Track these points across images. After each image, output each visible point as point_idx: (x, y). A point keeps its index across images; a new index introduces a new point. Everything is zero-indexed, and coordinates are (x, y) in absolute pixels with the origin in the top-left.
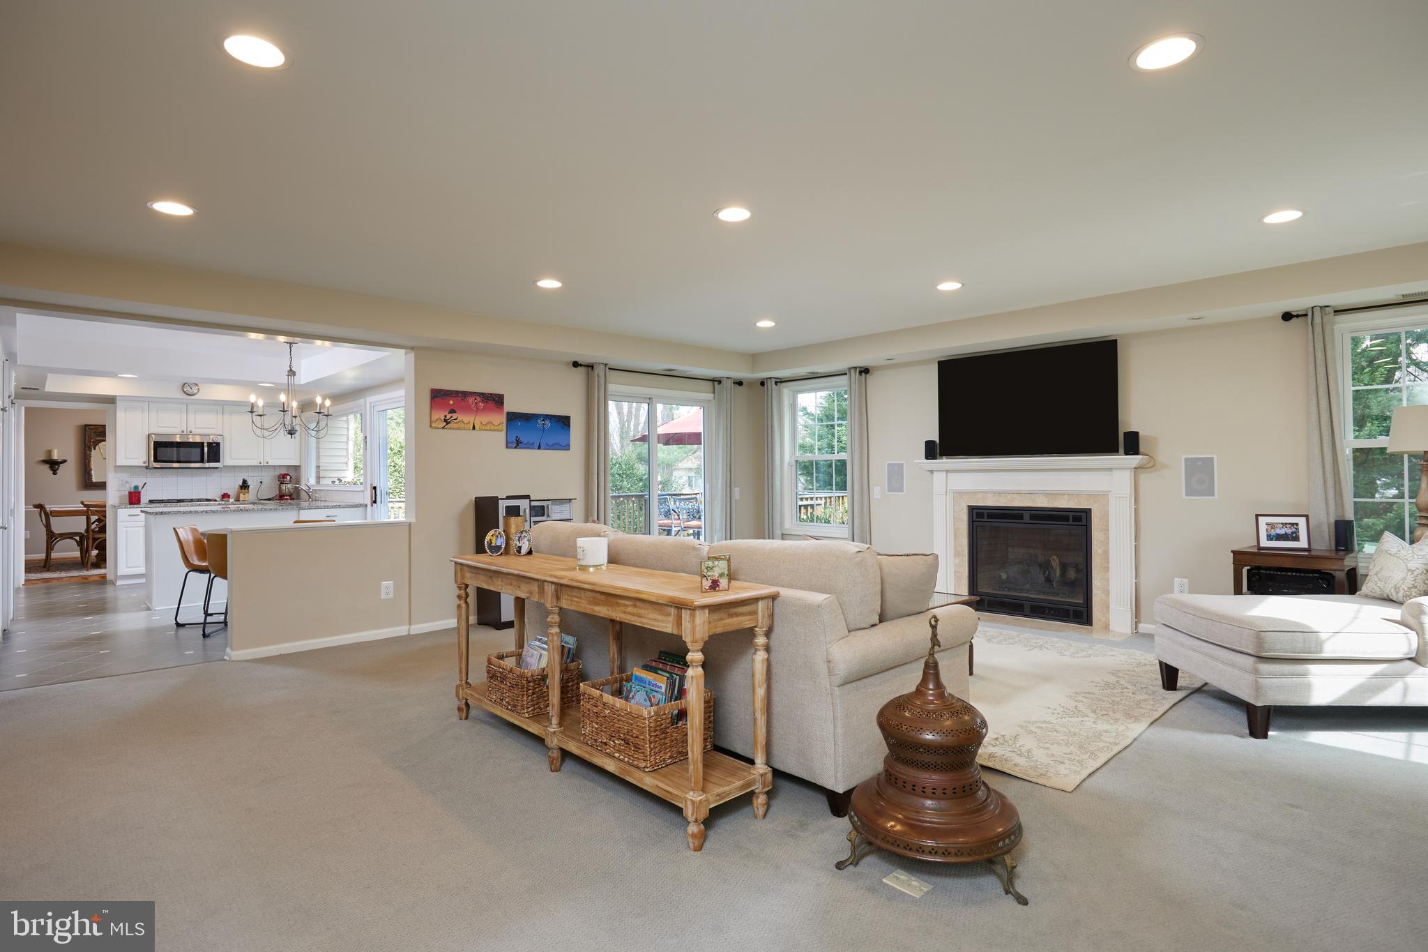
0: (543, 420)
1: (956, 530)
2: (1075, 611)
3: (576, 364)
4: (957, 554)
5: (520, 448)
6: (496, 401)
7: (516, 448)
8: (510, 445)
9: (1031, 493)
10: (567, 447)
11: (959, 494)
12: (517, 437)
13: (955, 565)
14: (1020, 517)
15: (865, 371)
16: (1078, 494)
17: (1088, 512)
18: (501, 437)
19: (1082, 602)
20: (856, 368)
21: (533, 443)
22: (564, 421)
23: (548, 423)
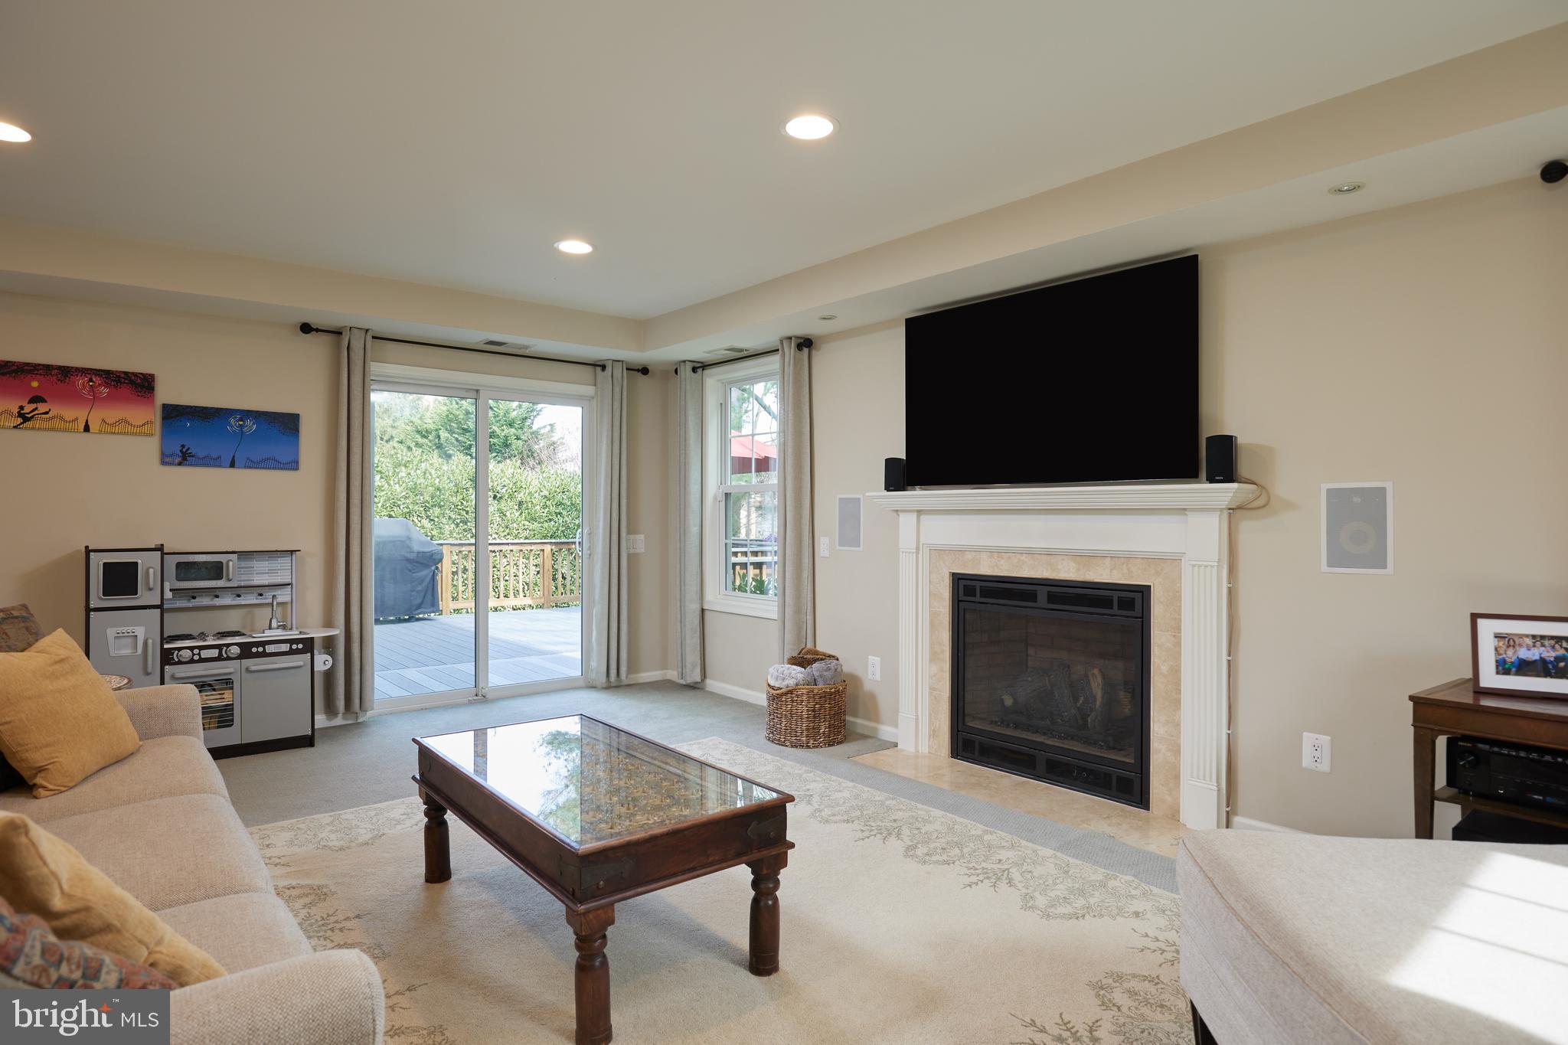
0: (241, 420)
1: (934, 615)
2: (1120, 779)
3: (306, 328)
4: (934, 657)
5: (191, 465)
6: (141, 385)
7: (180, 464)
8: (167, 460)
9: (1049, 553)
10: (293, 465)
11: (939, 552)
12: (183, 446)
13: (931, 677)
14: (1032, 597)
15: (805, 344)
16: (1128, 558)
17: (1144, 592)
18: (151, 446)
19: (1132, 761)
20: (790, 338)
21: (220, 457)
22: (288, 424)
23: (251, 426)
